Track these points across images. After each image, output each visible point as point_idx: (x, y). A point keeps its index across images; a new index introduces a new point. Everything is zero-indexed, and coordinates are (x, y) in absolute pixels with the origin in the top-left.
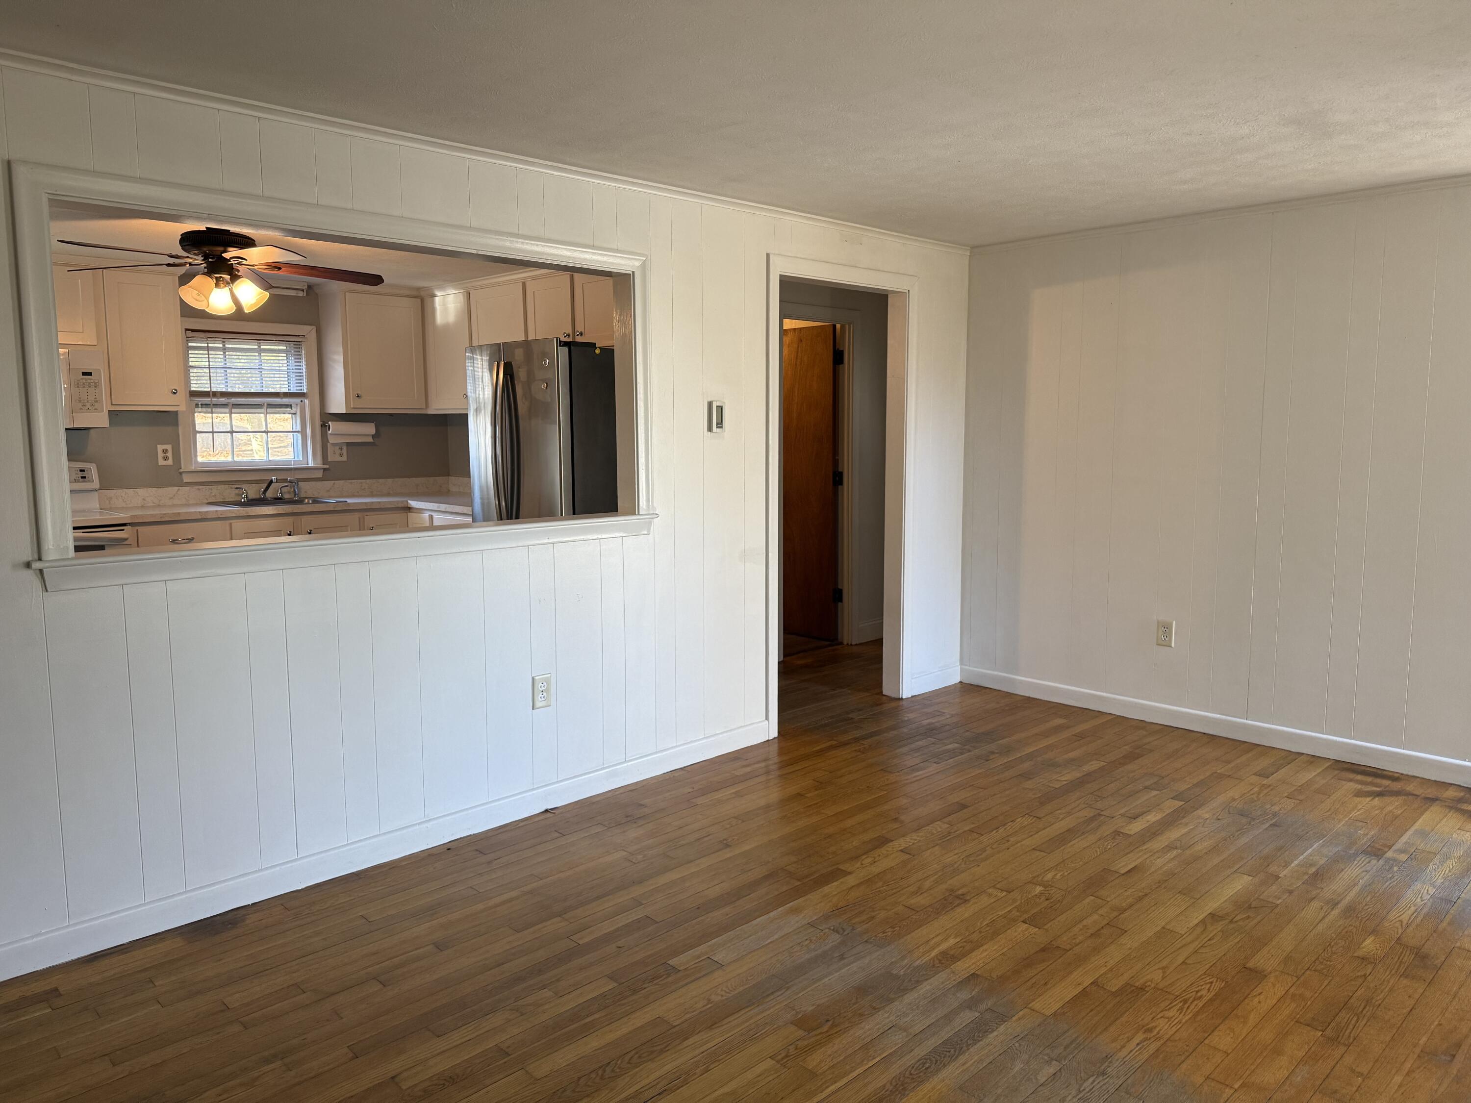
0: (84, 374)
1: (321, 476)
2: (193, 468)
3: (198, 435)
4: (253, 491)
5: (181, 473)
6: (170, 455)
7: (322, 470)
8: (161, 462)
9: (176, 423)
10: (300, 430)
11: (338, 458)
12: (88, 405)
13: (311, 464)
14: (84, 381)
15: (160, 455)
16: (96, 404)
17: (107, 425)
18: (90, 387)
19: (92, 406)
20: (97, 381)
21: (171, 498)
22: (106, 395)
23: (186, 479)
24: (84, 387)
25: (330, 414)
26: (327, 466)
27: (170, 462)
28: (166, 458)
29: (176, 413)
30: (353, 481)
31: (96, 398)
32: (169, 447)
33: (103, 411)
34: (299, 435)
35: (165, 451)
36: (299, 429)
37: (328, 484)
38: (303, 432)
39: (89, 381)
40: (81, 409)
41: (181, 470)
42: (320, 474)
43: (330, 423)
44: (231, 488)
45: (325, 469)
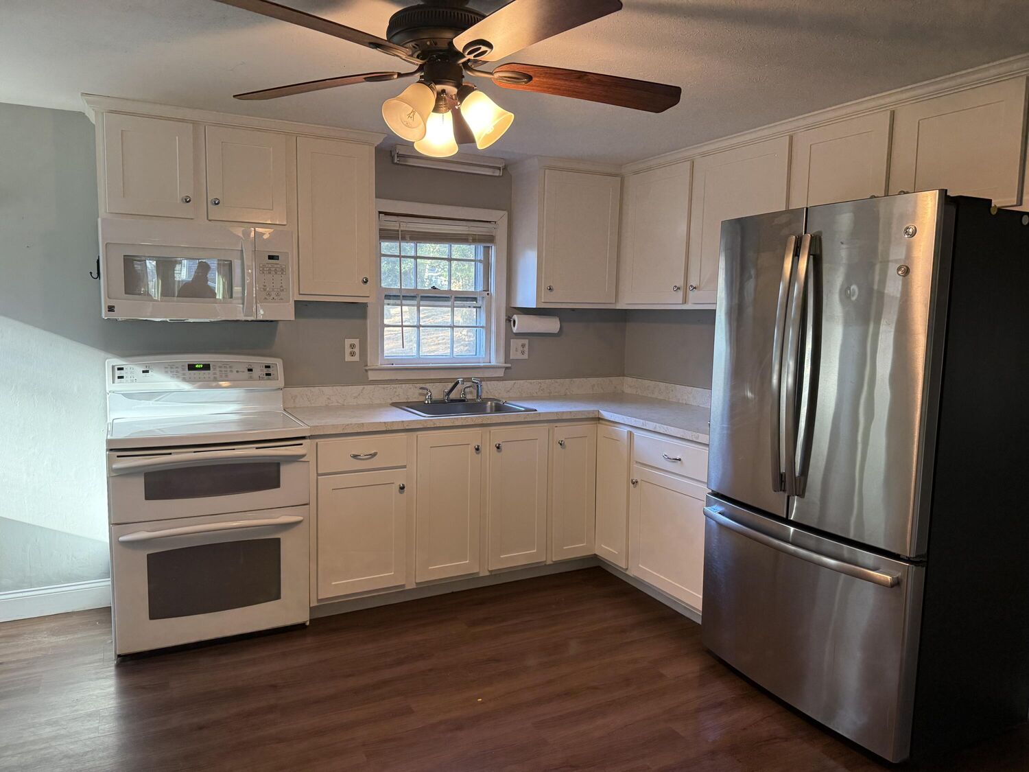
0: (271, 257)
1: (503, 375)
2: (379, 364)
3: (386, 329)
4: (437, 392)
5: (366, 371)
6: (357, 350)
7: (504, 370)
8: (348, 358)
9: (364, 316)
10: (485, 325)
11: (520, 356)
12: (273, 295)
13: (494, 363)
14: (270, 266)
15: (348, 350)
16: (282, 293)
17: (293, 318)
18: (276, 273)
19: (278, 295)
20: (284, 266)
21: (356, 397)
22: (293, 283)
23: (372, 376)
24: (270, 273)
25: (515, 308)
26: (509, 365)
27: (356, 358)
28: (352, 354)
29: (365, 305)
30: (532, 381)
31: (282, 287)
32: (356, 342)
33: (289, 302)
34: (483, 331)
35: (352, 346)
36: (483, 323)
37: (509, 383)
38: (487, 328)
39: (275, 266)
40: (266, 298)
41: (367, 368)
42: (501, 373)
43: (515, 316)
44: (416, 387)
45: (507, 368)
